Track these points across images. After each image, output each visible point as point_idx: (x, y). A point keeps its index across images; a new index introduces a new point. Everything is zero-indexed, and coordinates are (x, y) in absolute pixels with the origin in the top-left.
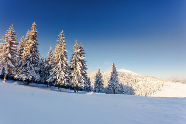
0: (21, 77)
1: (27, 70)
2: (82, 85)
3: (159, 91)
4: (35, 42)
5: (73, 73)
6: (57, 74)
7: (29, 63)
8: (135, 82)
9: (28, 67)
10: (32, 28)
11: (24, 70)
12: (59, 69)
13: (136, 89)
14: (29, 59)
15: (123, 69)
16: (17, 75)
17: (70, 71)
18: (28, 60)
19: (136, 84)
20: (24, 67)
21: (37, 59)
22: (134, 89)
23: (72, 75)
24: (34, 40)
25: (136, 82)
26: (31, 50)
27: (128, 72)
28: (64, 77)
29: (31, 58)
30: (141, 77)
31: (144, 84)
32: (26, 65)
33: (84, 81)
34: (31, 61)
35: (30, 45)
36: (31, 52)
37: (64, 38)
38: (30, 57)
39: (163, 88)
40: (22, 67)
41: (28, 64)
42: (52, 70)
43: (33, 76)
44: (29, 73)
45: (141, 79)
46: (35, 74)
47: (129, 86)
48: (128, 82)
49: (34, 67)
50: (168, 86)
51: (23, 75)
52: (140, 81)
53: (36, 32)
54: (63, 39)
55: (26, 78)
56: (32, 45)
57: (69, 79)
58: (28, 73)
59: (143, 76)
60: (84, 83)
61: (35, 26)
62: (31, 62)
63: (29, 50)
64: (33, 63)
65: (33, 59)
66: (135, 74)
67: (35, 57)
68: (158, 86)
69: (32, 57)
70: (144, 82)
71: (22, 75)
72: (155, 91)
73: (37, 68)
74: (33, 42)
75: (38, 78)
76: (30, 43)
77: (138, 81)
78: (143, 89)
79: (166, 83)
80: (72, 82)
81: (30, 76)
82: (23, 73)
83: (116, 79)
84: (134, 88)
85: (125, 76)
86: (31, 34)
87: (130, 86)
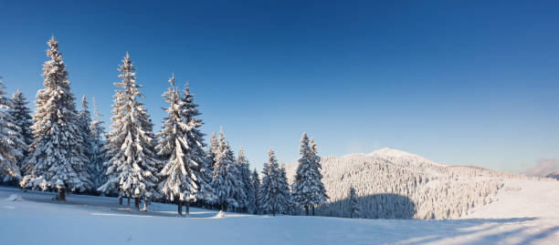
0: (35, 184)
1: (47, 165)
2: (192, 197)
3: (485, 204)
4: (61, 92)
5: (166, 167)
6: (121, 171)
7: (53, 149)
8: (418, 183)
9: (50, 159)
10: (49, 52)
11: (40, 167)
12: (126, 158)
13: (420, 201)
14: (50, 139)
15: (387, 149)
16: (25, 178)
17: (159, 162)
18: (48, 140)
19: (422, 188)
20: (40, 160)
21: (72, 136)
22: (415, 202)
23: (163, 172)
24: (59, 88)
25: (421, 182)
26: (52, 115)
27: (401, 158)
28: (140, 177)
29: (55, 134)
30: (440, 169)
31: (445, 187)
32: (44, 154)
33: (196, 186)
34: (57, 142)
35: (49, 102)
36: (54, 119)
37: (133, 74)
38: (52, 133)
39: (497, 197)
40: (34, 158)
41: (49, 151)
42: (110, 161)
43: (65, 178)
44: (55, 173)
45: (437, 175)
46: (73, 174)
47: (402, 193)
48: (398, 183)
49: (67, 156)
50: (513, 189)
51: (41, 177)
52: (433, 179)
53: (61, 63)
54: (133, 77)
55: (47, 186)
56: (53, 101)
57: (155, 182)
58: (51, 174)
59: (444, 166)
60: (195, 191)
61: (56, 46)
62: (55, 145)
63: (49, 115)
64: (63, 147)
65: (60, 136)
66: (421, 159)
67: (67, 133)
68: (483, 192)
69: (58, 133)
70: (446, 182)
71: (37, 178)
72: (473, 206)
73: (77, 159)
74: (56, 93)
75: (82, 184)
76: (48, 97)
77: (427, 181)
78: (439, 199)
79: (508, 182)
80: (165, 190)
81: (58, 181)
82: (41, 174)
83: (310, 178)
84: (414, 198)
85: (392, 168)
86: (48, 71)
87: (404, 193)
